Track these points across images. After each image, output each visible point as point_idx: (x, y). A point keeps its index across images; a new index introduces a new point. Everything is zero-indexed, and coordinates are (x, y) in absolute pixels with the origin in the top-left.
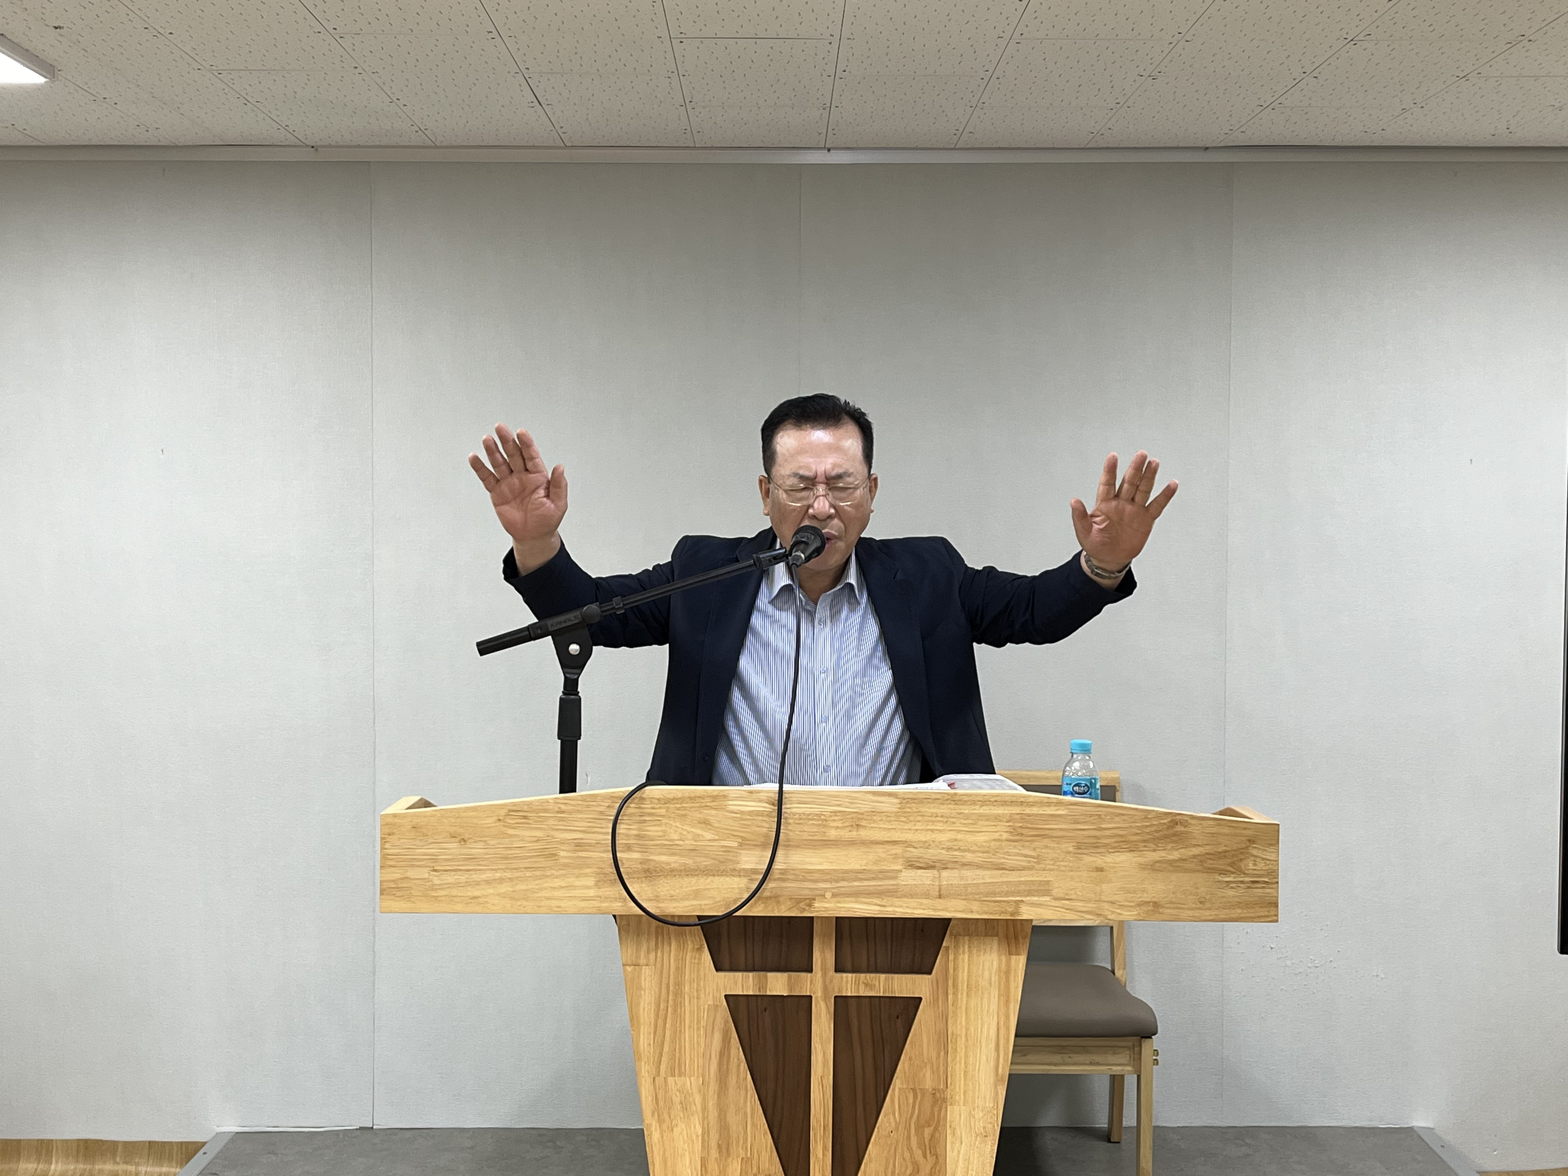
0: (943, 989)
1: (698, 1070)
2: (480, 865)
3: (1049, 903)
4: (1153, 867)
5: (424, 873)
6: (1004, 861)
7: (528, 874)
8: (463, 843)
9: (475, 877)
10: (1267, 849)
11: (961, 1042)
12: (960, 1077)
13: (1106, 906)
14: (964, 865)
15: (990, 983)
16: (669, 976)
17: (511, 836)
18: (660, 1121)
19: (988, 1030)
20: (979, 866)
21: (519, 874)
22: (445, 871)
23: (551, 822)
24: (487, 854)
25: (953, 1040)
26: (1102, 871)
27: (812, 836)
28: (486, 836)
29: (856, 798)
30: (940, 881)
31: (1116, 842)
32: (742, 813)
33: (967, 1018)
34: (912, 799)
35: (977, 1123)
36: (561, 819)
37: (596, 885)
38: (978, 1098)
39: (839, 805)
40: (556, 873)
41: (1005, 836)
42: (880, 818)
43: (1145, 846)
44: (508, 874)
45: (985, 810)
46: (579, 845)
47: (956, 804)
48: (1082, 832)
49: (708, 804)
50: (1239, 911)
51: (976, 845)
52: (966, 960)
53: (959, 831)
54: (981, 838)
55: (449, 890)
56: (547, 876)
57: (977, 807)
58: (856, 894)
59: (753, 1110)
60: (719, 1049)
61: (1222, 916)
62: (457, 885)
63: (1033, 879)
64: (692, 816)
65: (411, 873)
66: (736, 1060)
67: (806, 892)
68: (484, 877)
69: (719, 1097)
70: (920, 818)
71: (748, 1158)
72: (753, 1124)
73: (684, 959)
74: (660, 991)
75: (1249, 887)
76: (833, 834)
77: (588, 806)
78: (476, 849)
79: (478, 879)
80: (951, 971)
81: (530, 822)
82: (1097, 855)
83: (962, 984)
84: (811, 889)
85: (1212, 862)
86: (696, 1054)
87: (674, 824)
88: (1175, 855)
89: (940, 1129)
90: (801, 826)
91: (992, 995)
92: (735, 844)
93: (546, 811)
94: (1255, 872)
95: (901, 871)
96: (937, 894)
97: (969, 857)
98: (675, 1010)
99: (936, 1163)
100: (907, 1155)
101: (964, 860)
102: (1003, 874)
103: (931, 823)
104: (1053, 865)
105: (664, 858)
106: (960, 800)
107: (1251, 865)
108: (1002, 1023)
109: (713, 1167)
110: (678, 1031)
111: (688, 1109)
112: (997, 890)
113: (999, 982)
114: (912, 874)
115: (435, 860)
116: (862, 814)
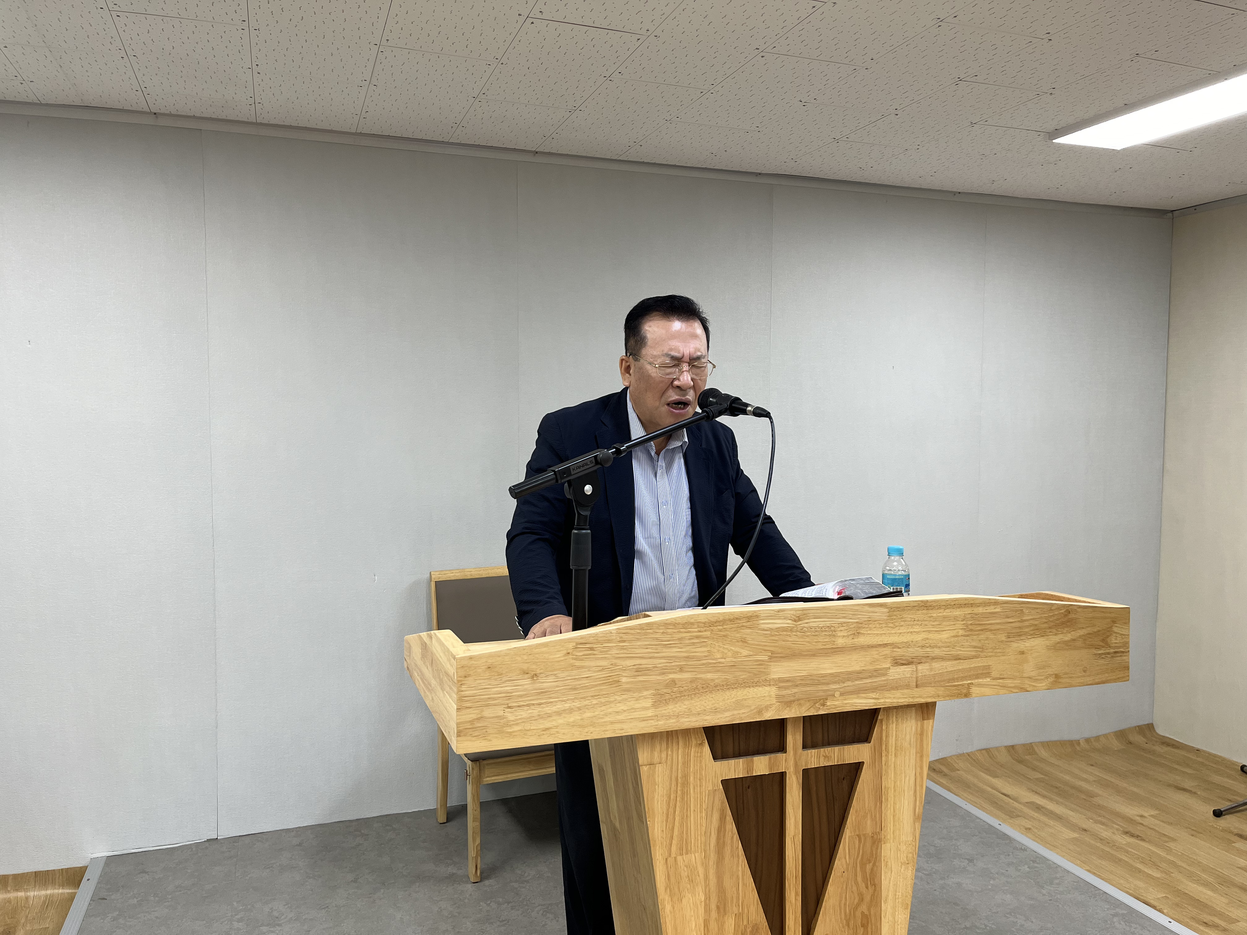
0: (878, 754)
1: (701, 846)
2: (551, 698)
3: (990, 683)
4: (1055, 648)
5: (499, 711)
6: (961, 652)
7: (595, 702)
8: (535, 678)
9: (548, 709)
10: (1123, 627)
11: (891, 794)
12: (890, 820)
13: (1027, 681)
14: (933, 658)
15: (910, 744)
16: (678, 770)
17: (579, 668)
18: (671, 896)
19: (909, 781)
20: (943, 659)
21: (587, 702)
22: (519, 706)
23: (614, 651)
24: (557, 686)
25: (886, 792)
26: (1023, 654)
27: (825, 645)
28: (555, 670)
29: (857, 610)
30: (917, 674)
31: (1032, 630)
32: (771, 629)
33: (895, 773)
34: (897, 608)
35: (902, 855)
36: (622, 648)
37: (653, 705)
38: (903, 835)
39: (844, 617)
40: (619, 698)
41: (961, 632)
42: (874, 626)
43: (1050, 632)
44: (577, 704)
45: (947, 613)
46: (639, 670)
47: (927, 609)
48: (1012, 625)
49: (744, 624)
50: (1107, 675)
51: (941, 641)
52: (894, 729)
53: (929, 632)
54: (945, 636)
55: (523, 724)
56: (611, 702)
57: (942, 611)
58: (857, 692)
59: (743, 872)
60: (717, 826)
61: (1097, 681)
62: (531, 719)
63: (979, 665)
64: (731, 636)
65: (487, 713)
66: (730, 833)
67: (821, 694)
68: (554, 709)
69: (717, 867)
70: (902, 623)
71: (740, 914)
72: (743, 884)
73: (689, 755)
74: (671, 784)
75: (1113, 657)
76: (840, 642)
77: (646, 634)
78: (547, 683)
79: (549, 712)
80: (884, 738)
81: (595, 652)
82: (1020, 641)
83: (892, 746)
84: (825, 691)
85: (1090, 640)
86: (699, 833)
87: (717, 644)
88: (1068, 637)
89: (877, 864)
90: (816, 637)
91: (911, 752)
92: (766, 658)
93: (609, 641)
94: (1117, 645)
95: (889, 668)
96: (915, 684)
97: (937, 652)
98: (683, 799)
99: (875, 890)
100: (855, 888)
101: (933, 655)
102: (960, 663)
103: (910, 627)
104: (992, 652)
105: (709, 676)
106: (930, 606)
107: (1114, 640)
108: (918, 774)
109: (713, 925)
110: (685, 816)
111: (694, 881)
112: (956, 676)
113: (916, 742)
114: (898, 670)
115: (509, 698)
116: (862, 623)
